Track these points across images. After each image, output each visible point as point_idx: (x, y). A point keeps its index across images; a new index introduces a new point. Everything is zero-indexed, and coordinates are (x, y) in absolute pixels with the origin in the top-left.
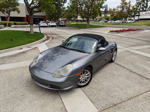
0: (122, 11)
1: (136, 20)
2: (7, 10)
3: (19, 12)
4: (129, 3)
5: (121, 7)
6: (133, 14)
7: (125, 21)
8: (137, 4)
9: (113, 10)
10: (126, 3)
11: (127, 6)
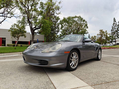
0: (101, 38)
1: (114, 45)
2: (17, 35)
3: (25, 37)
4: (106, 32)
5: (100, 35)
6: (111, 40)
7: (105, 45)
8: (112, 33)
9: (94, 37)
10: (103, 32)
11: (105, 34)
